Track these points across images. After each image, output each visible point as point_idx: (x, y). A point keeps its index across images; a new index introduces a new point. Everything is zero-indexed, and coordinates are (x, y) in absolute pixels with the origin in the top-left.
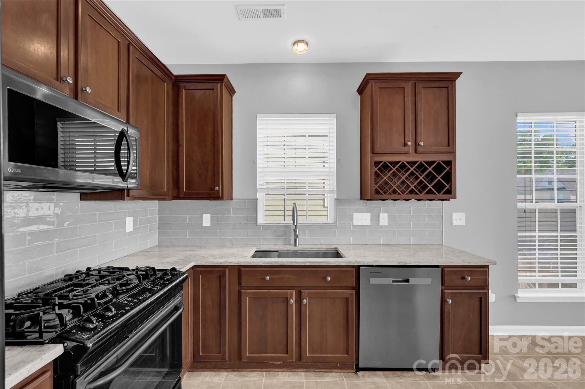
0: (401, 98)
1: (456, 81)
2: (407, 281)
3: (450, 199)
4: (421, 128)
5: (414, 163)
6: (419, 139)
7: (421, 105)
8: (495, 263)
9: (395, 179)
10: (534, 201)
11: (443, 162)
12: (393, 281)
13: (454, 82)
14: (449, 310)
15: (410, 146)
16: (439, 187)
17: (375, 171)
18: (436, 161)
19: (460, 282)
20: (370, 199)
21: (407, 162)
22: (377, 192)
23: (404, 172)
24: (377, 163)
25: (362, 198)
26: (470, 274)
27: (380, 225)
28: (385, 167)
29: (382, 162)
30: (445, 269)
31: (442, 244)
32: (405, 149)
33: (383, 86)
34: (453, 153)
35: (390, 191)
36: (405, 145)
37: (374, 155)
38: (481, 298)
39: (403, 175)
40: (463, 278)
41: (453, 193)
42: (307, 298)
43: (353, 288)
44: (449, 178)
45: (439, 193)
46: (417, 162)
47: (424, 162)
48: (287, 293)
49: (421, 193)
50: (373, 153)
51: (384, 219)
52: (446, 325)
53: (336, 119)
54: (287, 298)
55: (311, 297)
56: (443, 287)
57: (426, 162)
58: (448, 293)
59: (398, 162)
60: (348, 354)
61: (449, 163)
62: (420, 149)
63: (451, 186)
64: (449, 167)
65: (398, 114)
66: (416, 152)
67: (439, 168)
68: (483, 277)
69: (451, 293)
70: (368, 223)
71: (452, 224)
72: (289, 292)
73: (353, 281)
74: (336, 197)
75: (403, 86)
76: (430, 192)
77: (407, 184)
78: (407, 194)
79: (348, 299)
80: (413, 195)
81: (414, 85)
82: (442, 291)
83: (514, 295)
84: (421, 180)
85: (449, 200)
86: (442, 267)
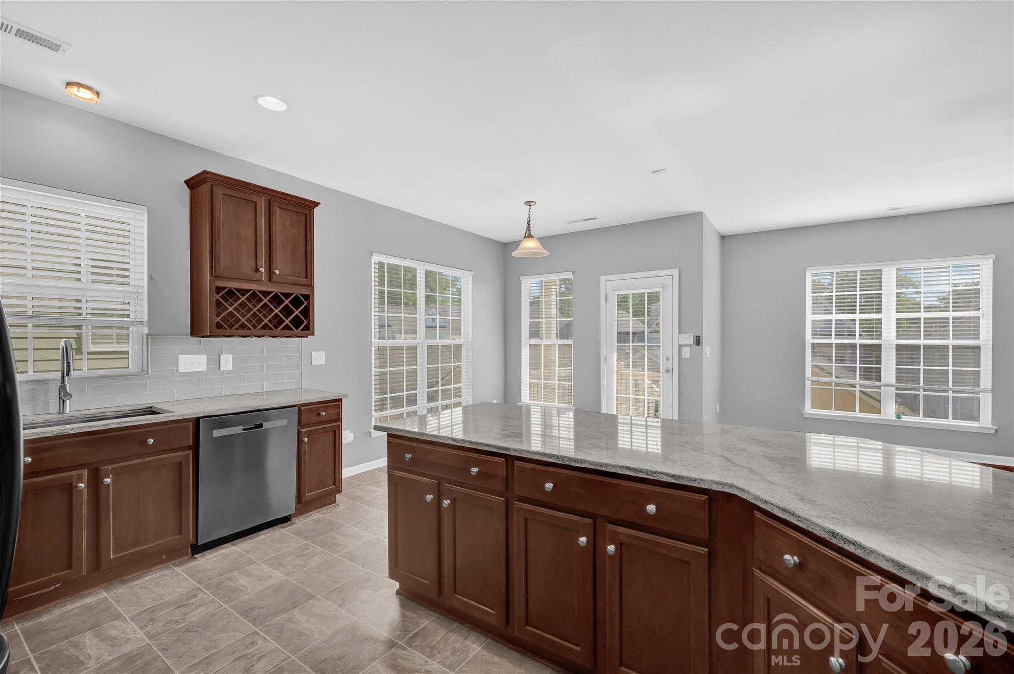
0: (253, 213)
1: (315, 210)
2: (261, 426)
3: (309, 336)
4: (278, 255)
5: (269, 293)
6: (274, 266)
7: (277, 227)
8: (346, 396)
9: (244, 310)
10: (386, 339)
11: (301, 295)
12: (243, 430)
13: (312, 211)
14: (306, 449)
15: (263, 274)
16: (297, 323)
17: (216, 299)
18: (293, 294)
19: (315, 419)
20: (209, 335)
21: (259, 291)
22: (219, 326)
23: (255, 302)
24: (219, 289)
25: (193, 334)
26: (325, 409)
27: (222, 369)
28: (230, 294)
29: (226, 288)
30: (301, 408)
31: (301, 388)
32: (257, 276)
33: (229, 193)
34: (311, 286)
35: (236, 326)
36: (257, 271)
37: (215, 278)
38: (335, 431)
39: (255, 306)
40: (319, 414)
41: (311, 329)
42: (111, 475)
43: (189, 448)
44: (307, 313)
45: (297, 329)
46: (272, 292)
47: (280, 293)
48: (72, 477)
49: (276, 328)
50: (214, 275)
51: (227, 362)
52: (302, 466)
53: (148, 214)
54: (71, 484)
55: (116, 474)
56: (300, 427)
57: (282, 294)
58: (305, 432)
59: (247, 291)
60: (181, 533)
61: (307, 297)
62: (275, 278)
63: (309, 322)
64: (307, 301)
65: (247, 232)
66: (270, 280)
67: (296, 302)
68: (336, 411)
69: (308, 431)
70: (203, 367)
71: (312, 364)
72: (74, 474)
73: (189, 438)
74: (147, 332)
75: (255, 200)
76: (287, 328)
77: (259, 317)
78: (260, 329)
79: (181, 463)
80: (267, 331)
81: (268, 202)
82: (298, 431)
83: (369, 431)
84: (277, 313)
85: (307, 337)
86: (298, 406)
